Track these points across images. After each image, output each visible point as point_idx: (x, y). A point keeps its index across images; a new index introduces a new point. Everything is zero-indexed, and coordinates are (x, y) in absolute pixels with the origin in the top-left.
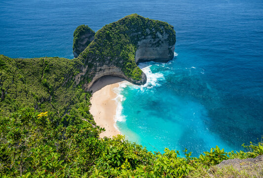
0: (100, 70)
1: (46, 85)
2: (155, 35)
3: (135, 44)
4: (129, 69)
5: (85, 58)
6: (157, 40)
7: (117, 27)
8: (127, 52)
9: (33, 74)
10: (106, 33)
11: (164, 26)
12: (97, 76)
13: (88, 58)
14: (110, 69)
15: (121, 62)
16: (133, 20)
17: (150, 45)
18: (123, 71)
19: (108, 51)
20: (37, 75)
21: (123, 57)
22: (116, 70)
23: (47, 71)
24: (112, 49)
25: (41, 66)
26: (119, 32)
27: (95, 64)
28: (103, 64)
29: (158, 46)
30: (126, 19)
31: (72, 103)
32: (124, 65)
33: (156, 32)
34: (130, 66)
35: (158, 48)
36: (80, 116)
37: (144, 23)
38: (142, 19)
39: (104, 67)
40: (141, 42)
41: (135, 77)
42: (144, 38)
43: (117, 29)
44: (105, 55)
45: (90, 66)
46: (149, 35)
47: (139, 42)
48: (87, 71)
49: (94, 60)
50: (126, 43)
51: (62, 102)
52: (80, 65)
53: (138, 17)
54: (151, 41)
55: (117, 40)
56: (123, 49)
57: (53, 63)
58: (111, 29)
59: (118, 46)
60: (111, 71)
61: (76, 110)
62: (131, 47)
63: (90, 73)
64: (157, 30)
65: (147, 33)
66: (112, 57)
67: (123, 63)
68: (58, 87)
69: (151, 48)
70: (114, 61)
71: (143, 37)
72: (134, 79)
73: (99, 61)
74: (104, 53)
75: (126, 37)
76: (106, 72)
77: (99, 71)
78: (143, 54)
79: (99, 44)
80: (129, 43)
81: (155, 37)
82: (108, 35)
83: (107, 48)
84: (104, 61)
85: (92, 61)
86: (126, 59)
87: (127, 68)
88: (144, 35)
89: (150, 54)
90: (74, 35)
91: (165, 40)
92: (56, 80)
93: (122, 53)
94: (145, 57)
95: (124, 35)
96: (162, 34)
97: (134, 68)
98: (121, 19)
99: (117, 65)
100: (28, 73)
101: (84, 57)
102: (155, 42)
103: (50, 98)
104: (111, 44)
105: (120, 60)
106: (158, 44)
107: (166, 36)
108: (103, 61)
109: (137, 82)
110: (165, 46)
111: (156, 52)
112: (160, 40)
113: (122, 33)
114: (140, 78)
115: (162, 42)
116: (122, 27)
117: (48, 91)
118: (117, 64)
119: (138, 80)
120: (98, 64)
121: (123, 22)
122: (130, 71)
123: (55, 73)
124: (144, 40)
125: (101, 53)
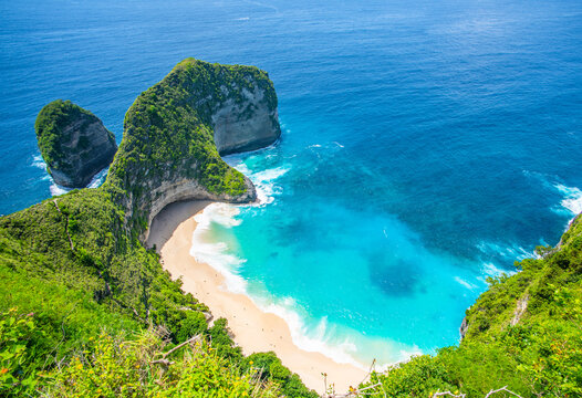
0: (158, 194)
1: (88, 262)
2: (240, 96)
3: (208, 122)
4: (216, 177)
5: (122, 178)
6: (246, 104)
7: (166, 93)
8: (200, 143)
9: (50, 244)
10: (149, 112)
11: (252, 74)
12: (155, 210)
13: (128, 175)
14: (175, 187)
15: (195, 166)
16: (191, 73)
17: (235, 118)
18: (203, 184)
19: (163, 149)
20: (59, 246)
21: (197, 154)
22: (187, 187)
23: (76, 229)
24: (170, 142)
25: (58, 220)
26: (173, 103)
27: (145, 184)
28: (160, 181)
29: (250, 117)
30: (178, 72)
31: (146, 283)
32: (202, 172)
33: (241, 90)
34: (215, 171)
35: (251, 121)
36: (171, 304)
37: (213, 75)
38: (207, 66)
39: (165, 185)
40: (217, 115)
41: (232, 191)
42: (221, 107)
43: (168, 98)
44: (160, 160)
45: (137, 192)
46: (228, 98)
47: (213, 117)
48: (135, 205)
49: (140, 177)
50: (193, 124)
51: (130, 287)
52: (120, 194)
53: (199, 63)
54: (234, 109)
55: (175, 122)
56: (190, 138)
57: (77, 206)
58: (156, 100)
59: (181, 135)
60: (178, 190)
61: (159, 294)
62: (204, 130)
63: (141, 208)
64: (242, 84)
65: (224, 95)
66: (175, 160)
67: (199, 167)
68: (110, 258)
69: (238, 124)
70: (180, 168)
71: (218, 104)
72: (233, 195)
73: (151, 176)
74: (157, 156)
75: (189, 111)
76: (170, 196)
77: (156, 199)
78: (224, 139)
79: (140, 139)
80: (198, 123)
81: (241, 100)
82: (154, 115)
83: (159, 145)
84: (161, 174)
85: (138, 181)
86: (202, 157)
87: (210, 176)
88: (218, 100)
89: (238, 136)
90: (41, 131)
91: (260, 102)
92: (100, 243)
93: (191, 147)
94: (229, 144)
95: (185, 107)
96: (251, 90)
97: (224, 171)
98: (168, 76)
99: (188, 175)
100: (39, 246)
101: (120, 175)
102: (242, 111)
103: (107, 287)
104: (166, 132)
105: (191, 162)
106: (249, 113)
107: (260, 95)
108: (158, 174)
109: (239, 200)
110: (262, 113)
111: (249, 129)
112: (251, 104)
113: (178, 105)
114: (243, 189)
115: (256, 107)
116: (176, 92)
117: (97, 274)
118: (188, 173)
119: (241, 194)
120: (150, 183)
121: (174, 80)
122: (218, 181)
123: (91, 229)
124: (222, 111)
125: (150, 157)
